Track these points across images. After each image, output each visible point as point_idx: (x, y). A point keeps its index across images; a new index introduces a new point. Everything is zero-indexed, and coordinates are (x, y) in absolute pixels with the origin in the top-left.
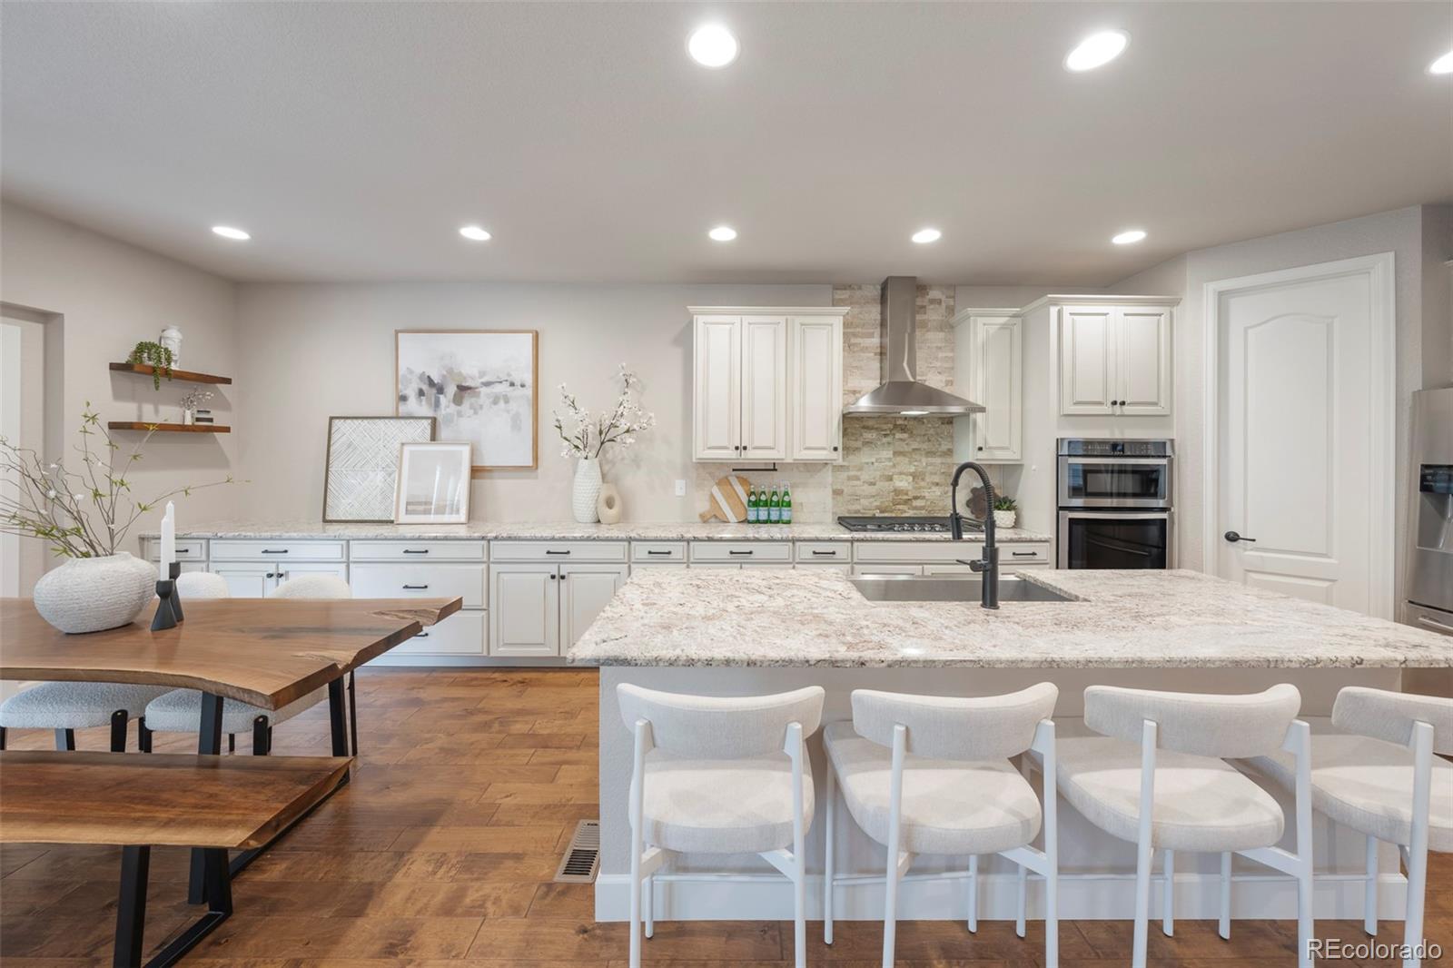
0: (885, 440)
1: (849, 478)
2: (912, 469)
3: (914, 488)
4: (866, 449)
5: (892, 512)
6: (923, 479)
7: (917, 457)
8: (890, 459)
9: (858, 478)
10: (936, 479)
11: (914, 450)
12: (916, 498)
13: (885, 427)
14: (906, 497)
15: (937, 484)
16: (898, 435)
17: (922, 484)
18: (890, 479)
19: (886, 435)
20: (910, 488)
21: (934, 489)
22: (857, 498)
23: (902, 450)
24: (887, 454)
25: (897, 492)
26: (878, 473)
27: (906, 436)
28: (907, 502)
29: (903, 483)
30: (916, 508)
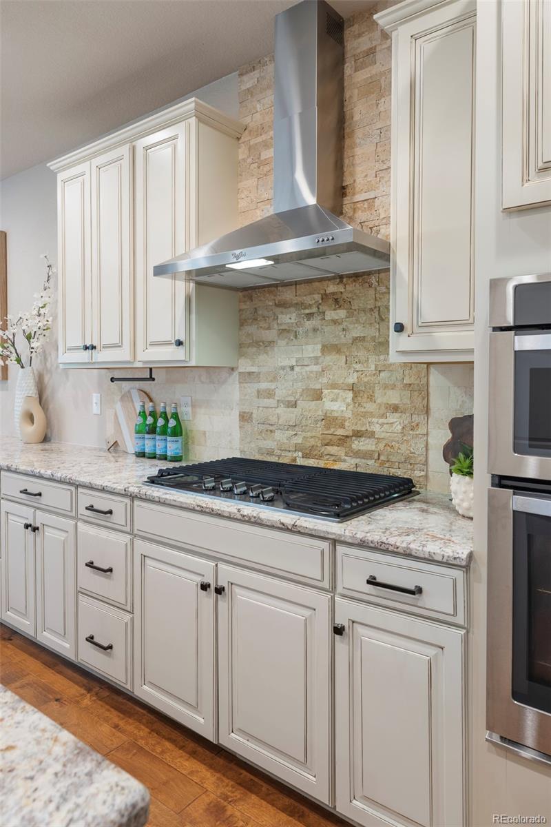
0: (309, 324)
1: (259, 394)
2: (352, 379)
3: (356, 415)
4: (282, 343)
5: (320, 457)
6: (371, 398)
7: (362, 354)
8: (316, 360)
9: (270, 394)
10: (394, 397)
11: (355, 340)
12: (358, 434)
13: (308, 300)
14: (340, 432)
15: (395, 409)
16: (331, 314)
17: (370, 407)
18: (318, 396)
19: (310, 316)
20: (348, 414)
21: (393, 418)
22: (269, 428)
23: (335, 341)
24: (312, 349)
25: (329, 420)
26: (299, 387)
27: (342, 313)
28: (344, 440)
29: (338, 404)
30: (357, 454)
